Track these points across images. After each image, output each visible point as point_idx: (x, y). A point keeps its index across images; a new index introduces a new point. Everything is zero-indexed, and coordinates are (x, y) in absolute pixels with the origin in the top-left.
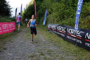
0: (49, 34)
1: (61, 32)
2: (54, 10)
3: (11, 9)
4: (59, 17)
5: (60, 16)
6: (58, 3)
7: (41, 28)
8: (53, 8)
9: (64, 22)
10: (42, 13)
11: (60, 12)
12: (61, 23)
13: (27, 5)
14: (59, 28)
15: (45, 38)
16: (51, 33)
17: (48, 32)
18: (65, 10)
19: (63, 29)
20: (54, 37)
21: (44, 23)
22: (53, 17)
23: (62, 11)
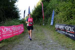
0: (57, 35)
1: (69, 31)
2: (60, 10)
3: (19, 11)
4: (66, 17)
5: (67, 15)
6: (65, 2)
7: (49, 28)
8: (60, 7)
9: (71, 21)
10: (49, 13)
11: (67, 12)
12: (68, 23)
13: (35, 6)
14: (67, 28)
15: (52, 39)
16: (59, 33)
17: (56, 32)
18: (73, 9)
19: (71, 29)
20: (62, 37)
21: (52, 23)
22: (60, 17)
23: (69, 10)
